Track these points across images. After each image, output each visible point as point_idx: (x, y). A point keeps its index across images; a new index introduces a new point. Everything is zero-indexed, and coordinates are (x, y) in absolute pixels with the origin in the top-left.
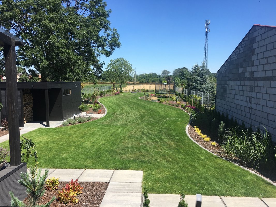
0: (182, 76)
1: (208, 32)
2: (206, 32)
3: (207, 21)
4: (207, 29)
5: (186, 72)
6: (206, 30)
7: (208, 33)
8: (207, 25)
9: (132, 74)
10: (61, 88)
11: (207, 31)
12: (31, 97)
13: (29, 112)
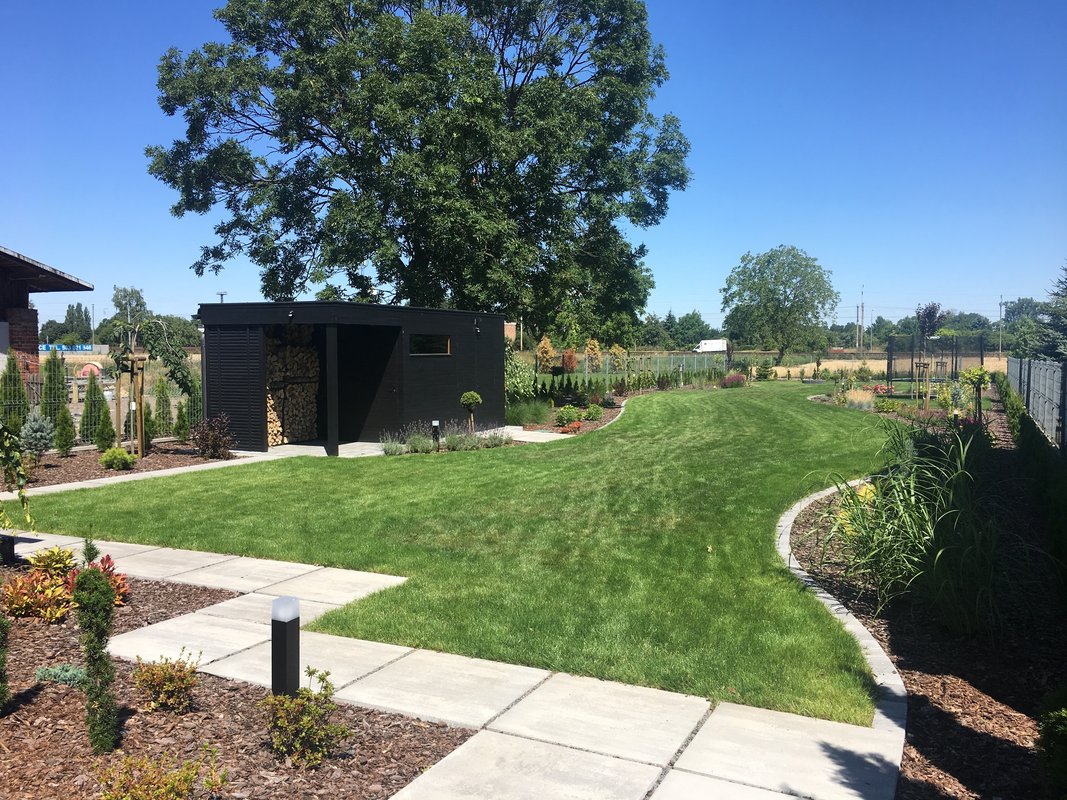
9: (828, 311)
10: (399, 329)
12: (310, 360)
13: (303, 408)
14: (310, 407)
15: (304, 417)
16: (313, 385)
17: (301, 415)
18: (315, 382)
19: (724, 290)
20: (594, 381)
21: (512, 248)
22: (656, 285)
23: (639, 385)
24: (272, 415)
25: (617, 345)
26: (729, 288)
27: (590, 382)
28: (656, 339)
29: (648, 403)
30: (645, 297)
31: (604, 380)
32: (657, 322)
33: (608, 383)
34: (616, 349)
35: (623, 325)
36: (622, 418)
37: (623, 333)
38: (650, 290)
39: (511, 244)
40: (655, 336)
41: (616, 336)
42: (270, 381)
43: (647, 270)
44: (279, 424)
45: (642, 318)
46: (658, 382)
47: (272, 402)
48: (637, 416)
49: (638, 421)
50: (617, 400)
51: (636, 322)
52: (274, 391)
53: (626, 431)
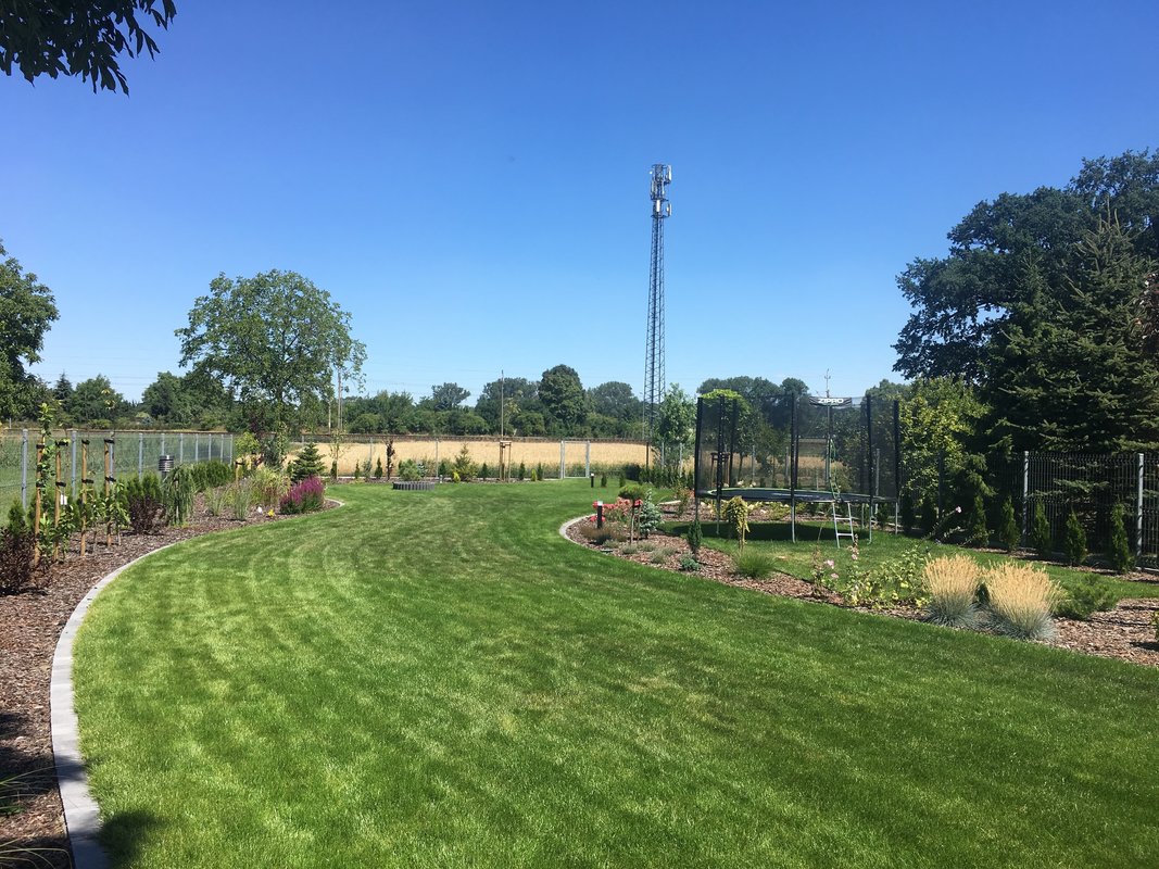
0: (553, 405)
1: (663, 217)
2: (656, 216)
3: (659, 168)
4: (658, 202)
5: (571, 389)
6: (655, 206)
7: (665, 221)
8: (659, 185)
11: (661, 212)
19: (186, 332)
26: (193, 330)
38: (48, 322)
51: (19, 376)
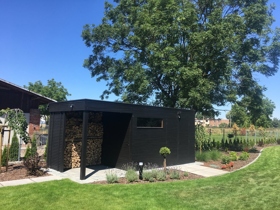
12: (98, 129)
13: (93, 150)
14: (97, 150)
15: (94, 154)
16: (99, 140)
17: (92, 153)
18: (101, 138)
20: (249, 140)
21: (201, 83)
22: (276, 107)
23: (269, 142)
24: (75, 153)
25: (261, 127)
27: (248, 140)
28: (277, 125)
29: (272, 151)
30: (272, 111)
31: (254, 140)
32: (277, 120)
33: (255, 141)
34: (261, 128)
35: (264, 120)
36: (258, 160)
37: (264, 123)
38: (274, 109)
39: (201, 81)
40: (276, 125)
41: (262, 123)
42: (74, 137)
43: (273, 102)
44: (79, 157)
45: (272, 118)
46: (278, 141)
47: (74, 147)
48: (266, 160)
49: (266, 164)
50: (258, 148)
51: (269, 119)
52: (76, 142)
53: (257, 170)
